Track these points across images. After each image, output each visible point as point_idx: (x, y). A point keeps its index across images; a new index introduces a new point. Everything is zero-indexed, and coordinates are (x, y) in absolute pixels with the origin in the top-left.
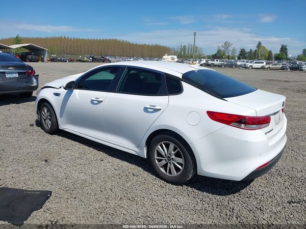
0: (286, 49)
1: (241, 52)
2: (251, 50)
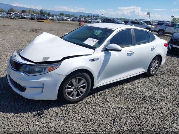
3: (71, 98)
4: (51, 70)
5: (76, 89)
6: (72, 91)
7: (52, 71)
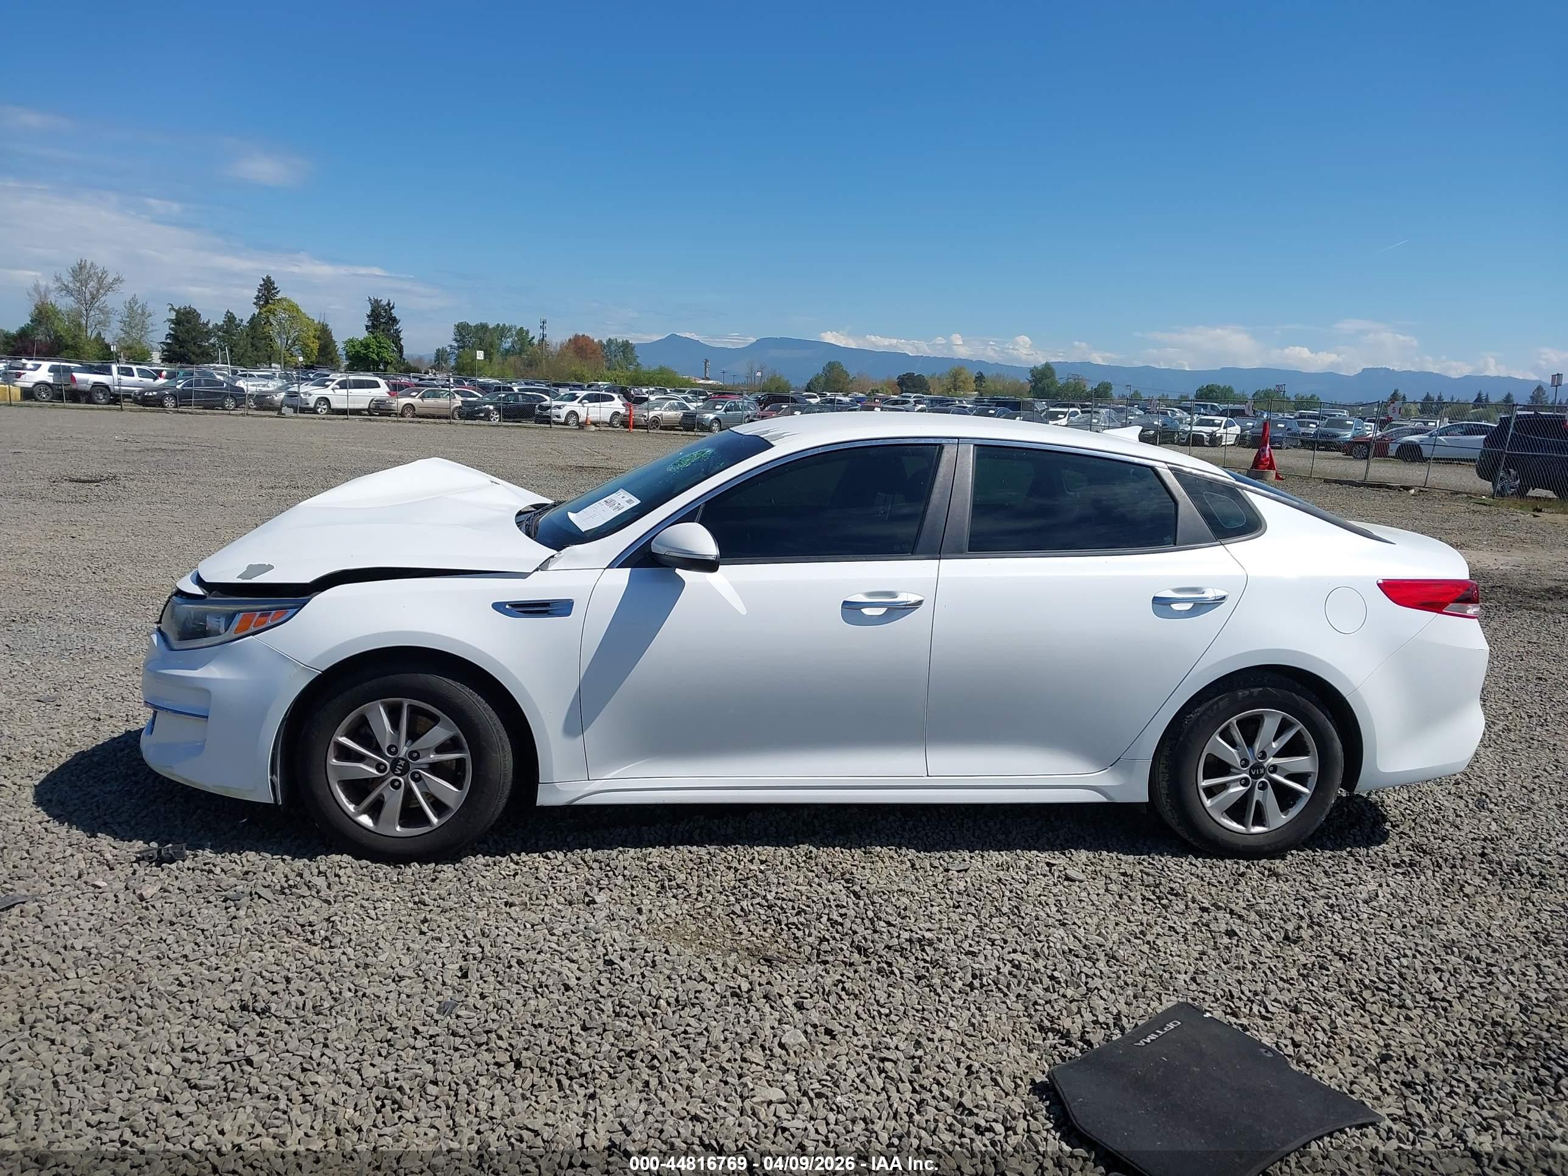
0: (395, 321)
1: (177, 322)
2: (230, 318)
3: (365, 820)
4: (252, 629)
5: (393, 769)
6: (375, 782)
7: (254, 634)
